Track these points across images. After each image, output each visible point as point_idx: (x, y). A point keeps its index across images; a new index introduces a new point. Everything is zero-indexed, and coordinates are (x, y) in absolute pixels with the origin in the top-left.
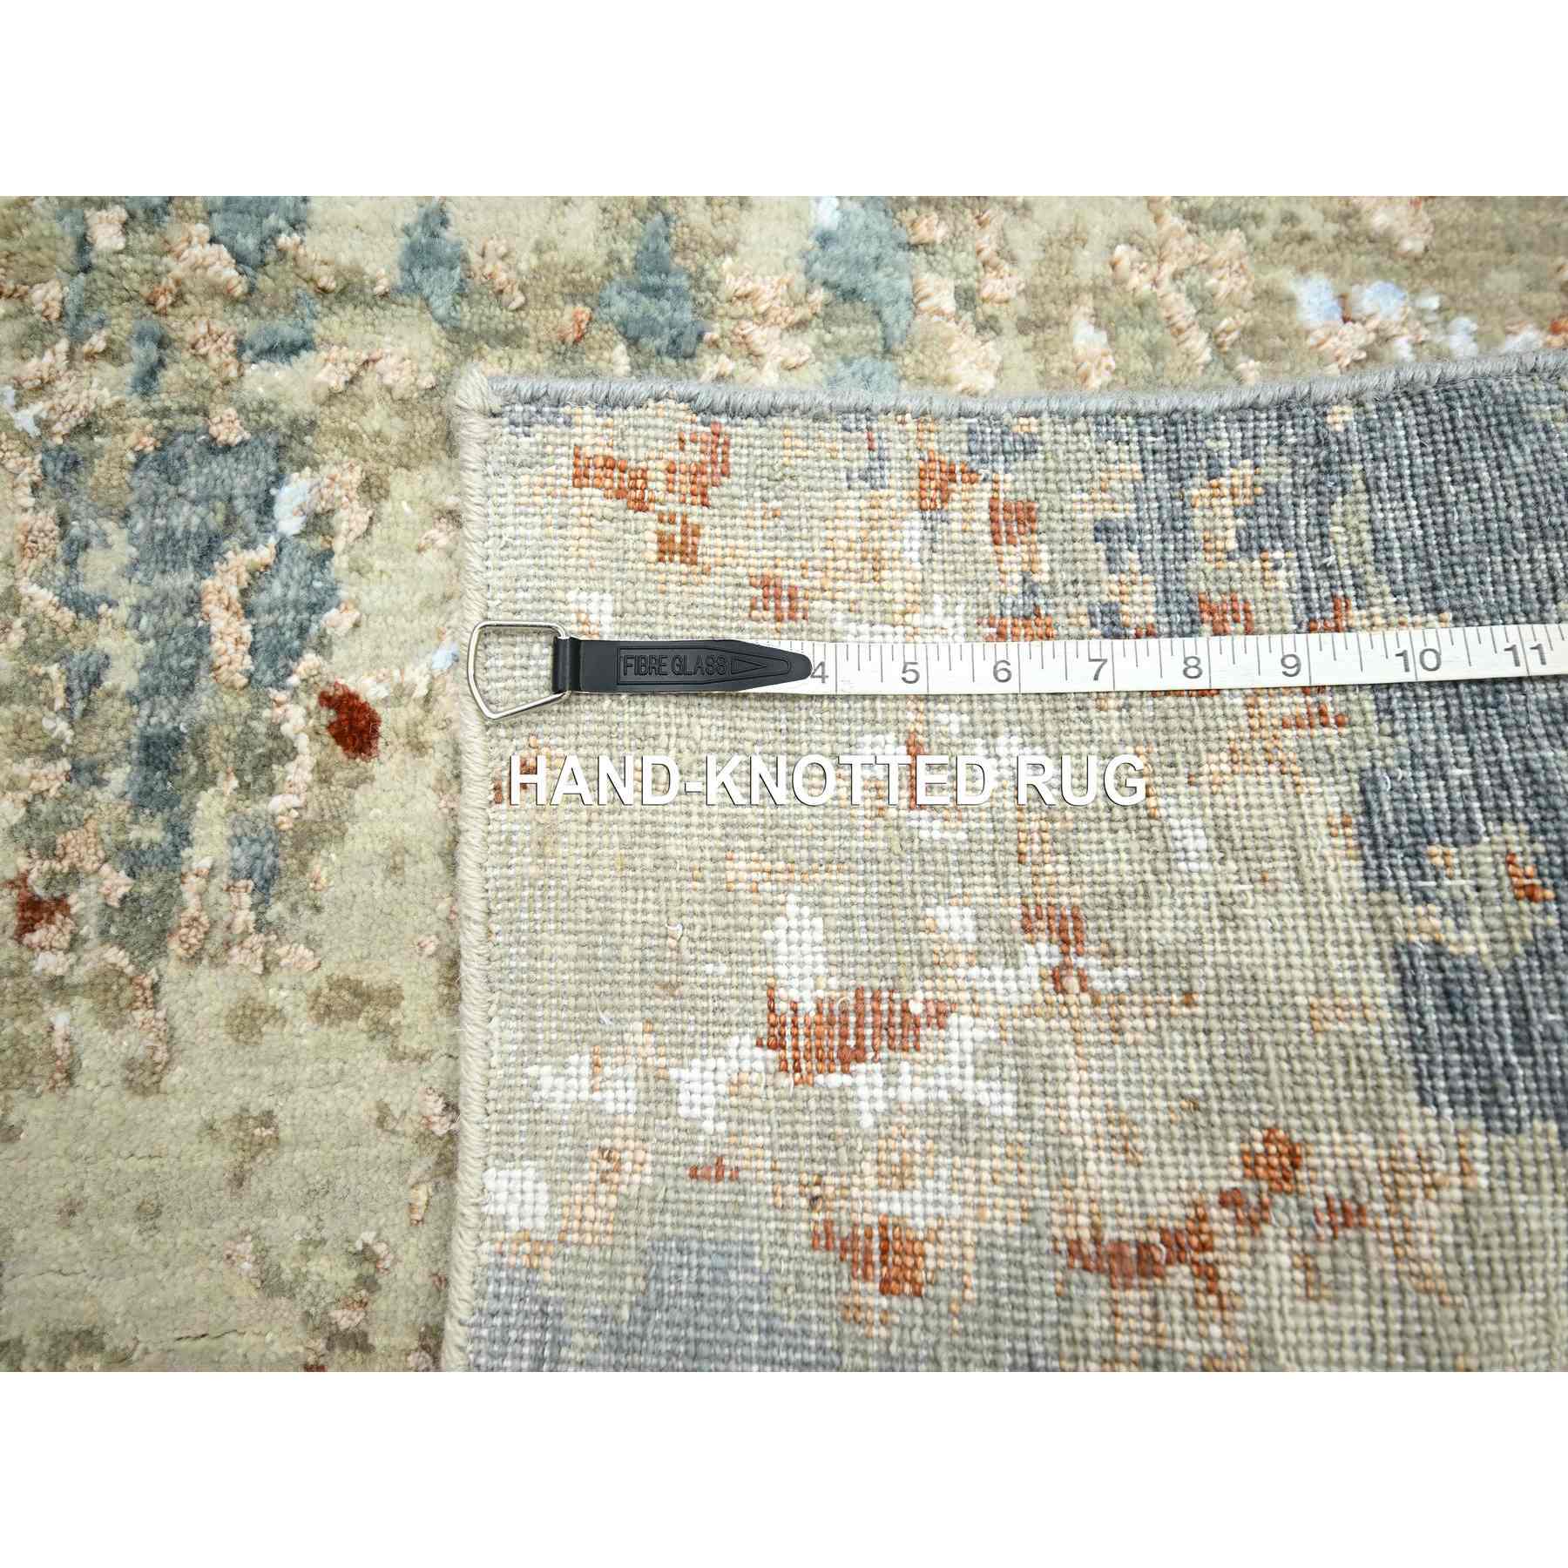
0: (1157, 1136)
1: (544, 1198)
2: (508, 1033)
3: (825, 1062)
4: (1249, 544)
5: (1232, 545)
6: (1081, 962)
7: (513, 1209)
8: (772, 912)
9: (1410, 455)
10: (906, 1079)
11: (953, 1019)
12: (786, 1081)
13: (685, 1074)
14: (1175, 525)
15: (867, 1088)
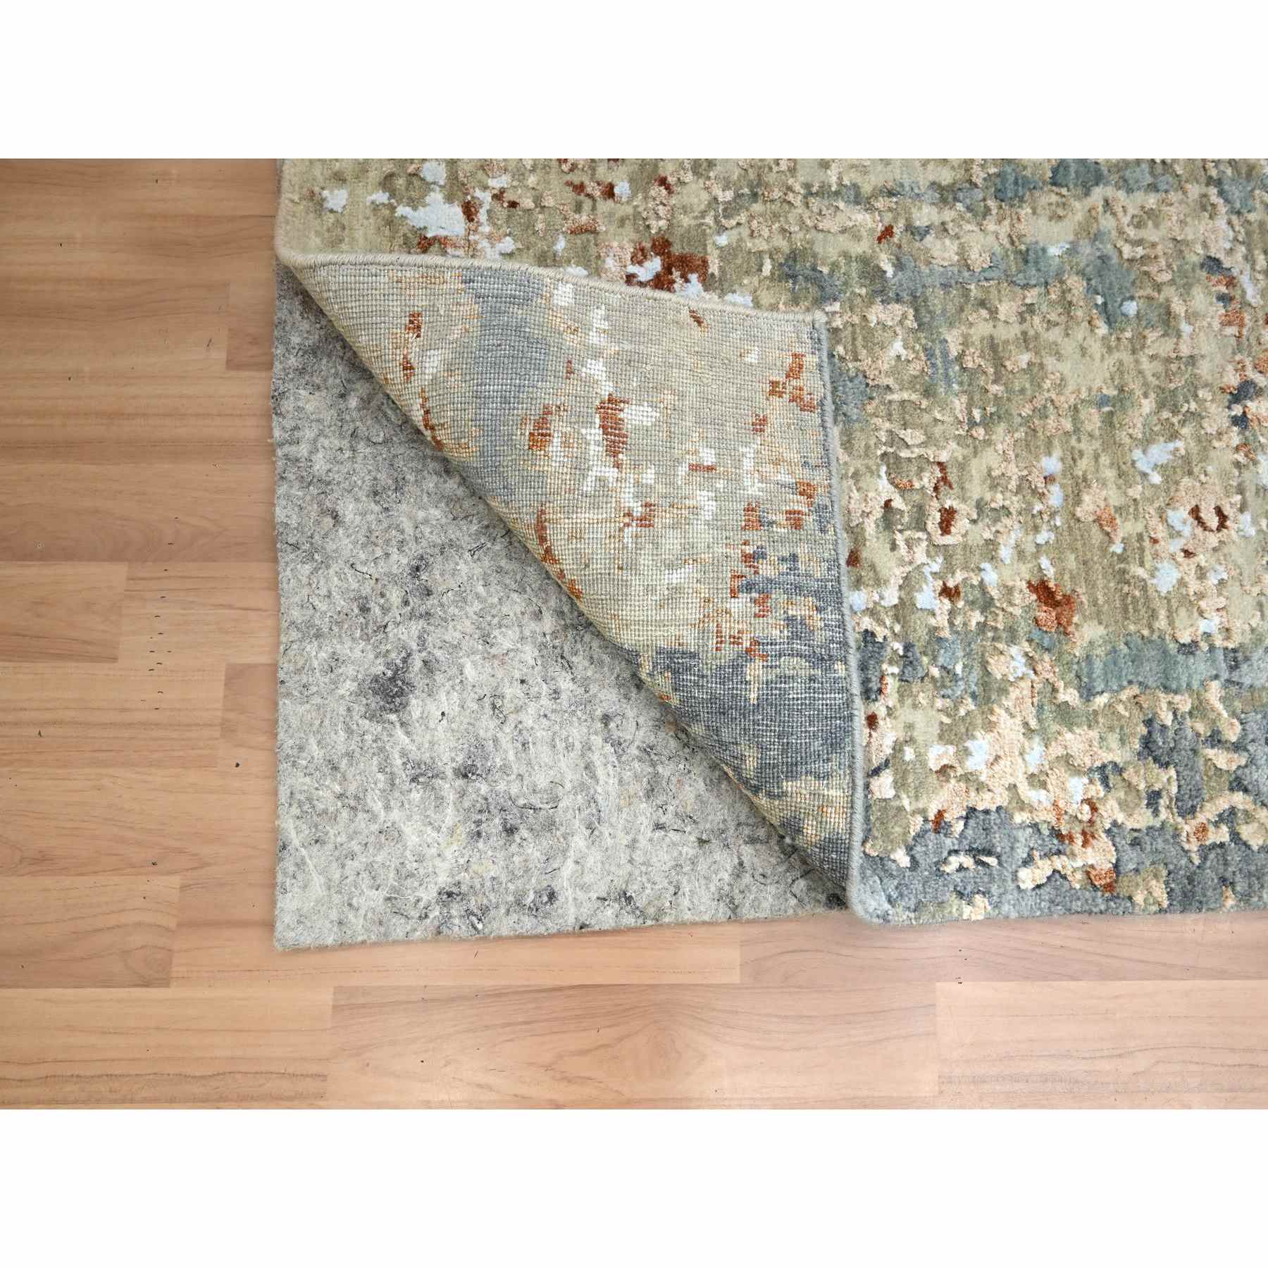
0: (576, 549)
1: (563, 304)
2: (615, 300)
3: (603, 419)
4: (790, 620)
5: (790, 612)
6: (634, 524)
7: (560, 292)
8: (654, 406)
9: (823, 699)
10: (597, 449)
11: (616, 470)
12: (597, 403)
13: (601, 364)
14: (798, 589)
15: (594, 433)
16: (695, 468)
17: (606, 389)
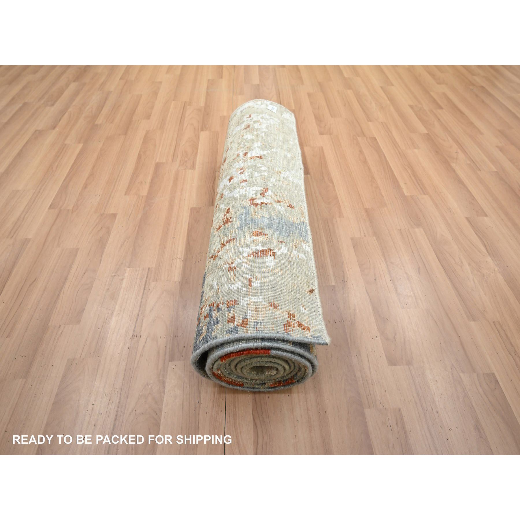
8: (275, 266)
11: (247, 256)
15: (260, 248)
16: (250, 280)
17: (278, 252)
